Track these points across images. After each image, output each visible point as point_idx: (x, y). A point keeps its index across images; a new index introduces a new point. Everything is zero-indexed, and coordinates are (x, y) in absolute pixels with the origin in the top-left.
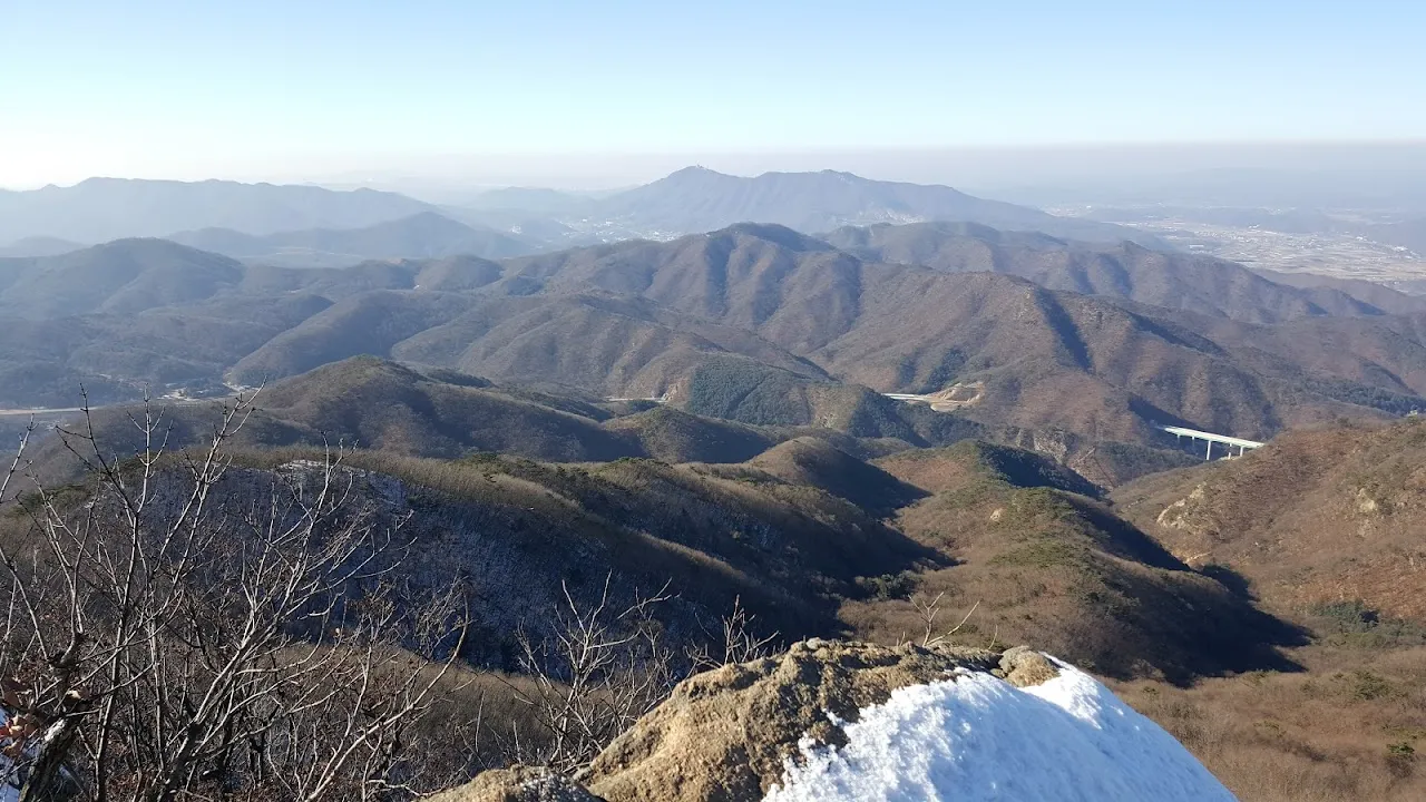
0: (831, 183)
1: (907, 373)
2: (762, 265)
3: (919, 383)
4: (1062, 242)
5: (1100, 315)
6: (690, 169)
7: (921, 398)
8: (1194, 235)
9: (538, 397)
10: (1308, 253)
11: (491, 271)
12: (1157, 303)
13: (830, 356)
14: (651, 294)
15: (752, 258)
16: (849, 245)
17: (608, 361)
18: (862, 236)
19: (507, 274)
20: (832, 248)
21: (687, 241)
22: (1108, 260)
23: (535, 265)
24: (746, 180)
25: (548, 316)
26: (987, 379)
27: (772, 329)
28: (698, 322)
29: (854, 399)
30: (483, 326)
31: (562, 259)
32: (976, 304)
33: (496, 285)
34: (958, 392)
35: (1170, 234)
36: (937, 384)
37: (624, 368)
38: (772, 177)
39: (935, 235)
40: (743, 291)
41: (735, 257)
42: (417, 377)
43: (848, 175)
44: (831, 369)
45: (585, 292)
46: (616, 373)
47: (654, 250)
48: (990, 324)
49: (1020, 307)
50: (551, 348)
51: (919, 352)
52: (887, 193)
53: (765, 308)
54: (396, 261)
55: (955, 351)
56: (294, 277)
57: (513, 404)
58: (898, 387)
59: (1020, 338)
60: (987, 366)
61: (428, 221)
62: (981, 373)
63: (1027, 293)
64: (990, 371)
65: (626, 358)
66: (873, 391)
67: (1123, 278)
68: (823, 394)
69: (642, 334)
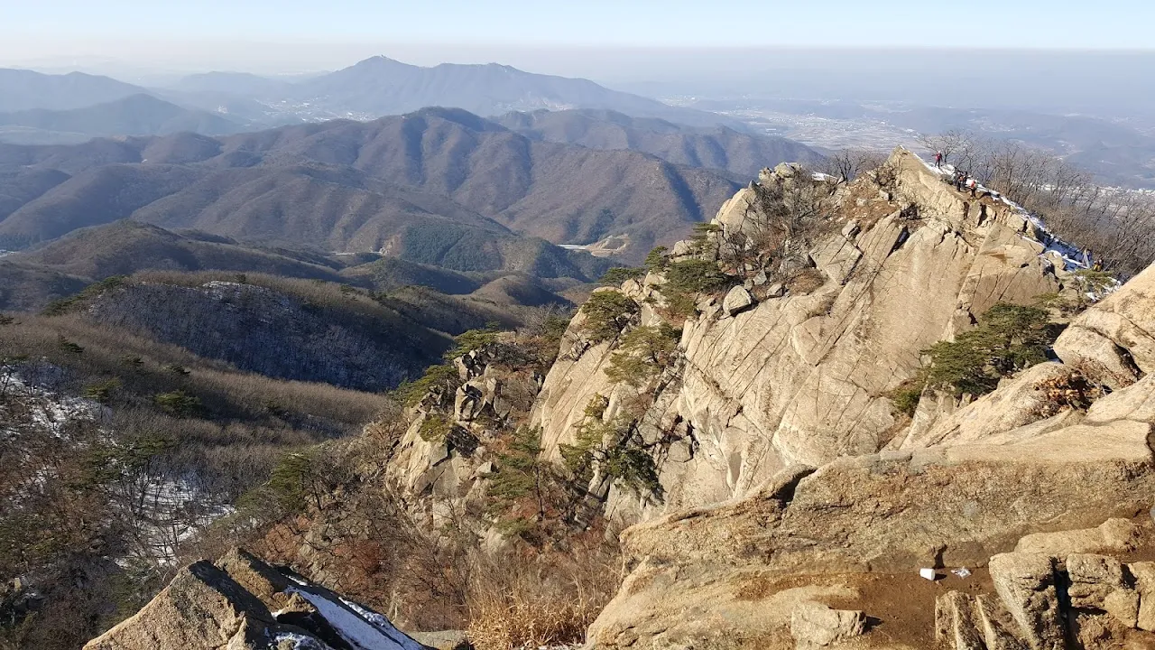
0: (496, 74)
1: (572, 228)
2: (452, 142)
3: (581, 237)
4: (675, 126)
5: (708, 183)
6: (375, 59)
7: (583, 248)
8: (768, 121)
9: (281, 251)
10: (847, 134)
11: (211, 147)
12: (745, 173)
13: (511, 216)
14: (358, 165)
15: (442, 137)
16: (516, 127)
17: (329, 223)
18: (526, 119)
19: (227, 149)
20: (505, 129)
21: (386, 122)
22: (711, 141)
23: (251, 140)
24: (423, 70)
25: (272, 185)
26: (631, 232)
27: (463, 195)
28: (402, 190)
29: (535, 249)
30: (213, 195)
31: (275, 136)
32: (620, 175)
33: (218, 159)
34: (610, 243)
35: (752, 120)
36: (594, 237)
37: (345, 228)
38: (446, 68)
39: (584, 120)
40: (437, 165)
41: (428, 136)
42: (176, 237)
43: (509, 68)
44: (513, 226)
45: (301, 164)
46: (337, 232)
47: (356, 129)
48: (631, 190)
49: (651, 178)
50: (278, 212)
51: (580, 212)
52: (541, 83)
53: (456, 178)
54: (123, 138)
55: (606, 211)
56: (28, 153)
57: (264, 257)
58: (566, 239)
59: (653, 200)
60: (630, 222)
61: (141, 102)
62: (627, 227)
63: (656, 165)
64: (632, 226)
65: (345, 219)
66: (548, 242)
67: (721, 155)
68: (510, 247)
69: (357, 201)
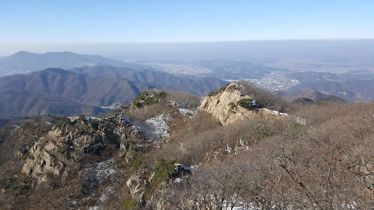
0: (66, 55)
1: (102, 102)
2: (58, 79)
3: (106, 104)
4: (130, 69)
5: (142, 86)
6: (21, 52)
7: (107, 107)
8: (157, 66)
12: (152, 82)
13: (82, 100)
14: (26, 88)
15: (54, 77)
16: (78, 72)
18: (81, 69)
20: (75, 74)
21: (34, 74)
22: (141, 73)
26: (121, 101)
27: (64, 95)
28: (43, 95)
29: (92, 109)
32: (115, 85)
34: (115, 105)
35: (153, 66)
36: (110, 104)
37: (26, 109)
38: (49, 54)
39: (100, 69)
40: (54, 86)
41: (49, 77)
43: (71, 53)
45: (7, 90)
46: (24, 110)
47: (24, 77)
48: (119, 89)
49: (125, 85)
51: (104, 97)
52: (83, 57)
53: (61, 90)
55: (113, 96)
58: (101, 105)
59: (126, 92)
60: (120, 98)
62: (120, 100)
63: (126, 82)
64: (122, 99)
65: (26, 106)
66: (96, 107)
67: (145, 78)
68: (84, 109)
69: (29, 100)
